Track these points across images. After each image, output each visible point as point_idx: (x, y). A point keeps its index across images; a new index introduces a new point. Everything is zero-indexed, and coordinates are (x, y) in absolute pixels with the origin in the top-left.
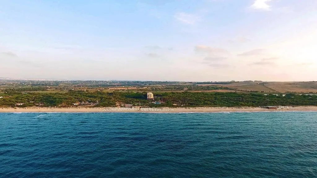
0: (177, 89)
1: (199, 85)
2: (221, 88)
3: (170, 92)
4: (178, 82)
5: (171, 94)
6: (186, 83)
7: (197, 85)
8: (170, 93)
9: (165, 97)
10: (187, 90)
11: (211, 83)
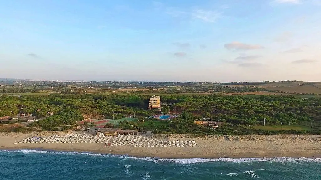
0: (200, 90)
1: (225, 86)
2: (258, 90)
3: (191, 94)
4: (200, 83)
5: (191, 99)
6: (209, 83)
7: (223, 86)
8: (190, 97)
9: (179, 104)
10: (214, 92)
11: (240, 83)
